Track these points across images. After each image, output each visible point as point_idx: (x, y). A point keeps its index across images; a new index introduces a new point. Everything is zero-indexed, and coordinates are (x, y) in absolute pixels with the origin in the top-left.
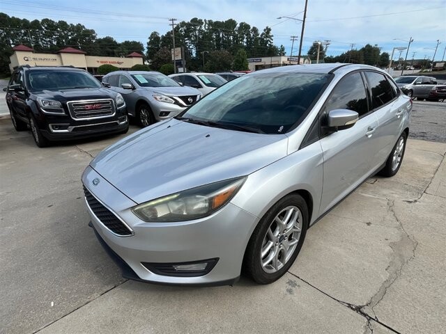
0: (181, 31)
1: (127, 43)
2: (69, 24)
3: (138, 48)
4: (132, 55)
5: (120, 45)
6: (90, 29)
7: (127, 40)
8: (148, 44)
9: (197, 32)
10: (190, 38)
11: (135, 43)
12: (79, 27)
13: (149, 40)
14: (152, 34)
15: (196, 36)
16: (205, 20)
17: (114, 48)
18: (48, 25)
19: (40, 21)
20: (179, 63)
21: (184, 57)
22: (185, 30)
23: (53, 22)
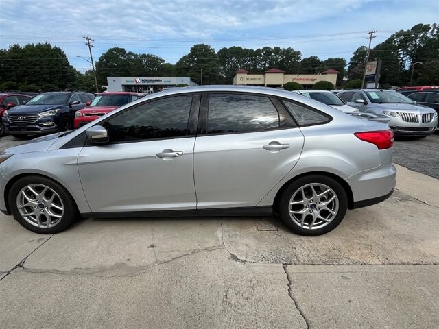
0: (395, 42)
1: (330, 60)
2: (281, 49)
3: (340, 65)
4: (327, 71)
5: (322, 62)
6: (297, 51)
8: (351, 59)
9: (418, 40)
10: (405, 48)
11: (338, 59)
12: (290, 50)
13: (353, 56)
14: (358, 49)
15: (415, 45)
16: (434, 25)
17: (315, 66)
18: (266, 52)
19: (261, 49)
20: (371, 79)
21: (379, 71)
22: (401, 41)
23: (270, 49)
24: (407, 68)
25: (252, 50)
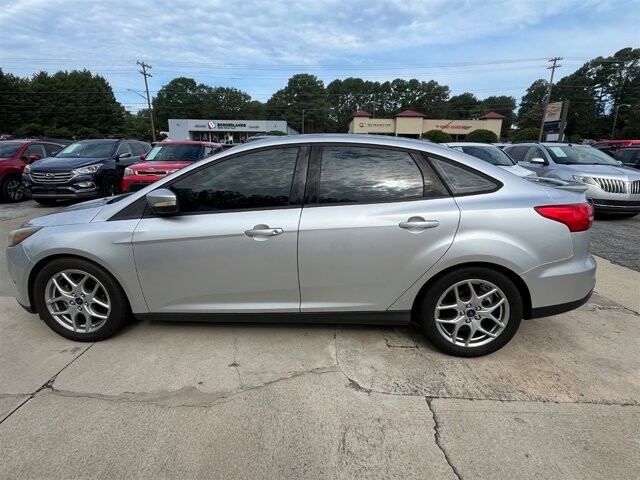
0: (590, 74)
1: (491, 100)
3: (507, 106)
4: (486, 116)
5: (480, 103)
6: (443, 85)
7: (493, 95)
8: (524, 99)
9: (624, 72)
10: (604, 83)
11: (503, 99)
12: (432, 84)
13: (526, 93)
14: (535, 84)
15: (620, 79)
17: (470, 108)
18: (398, 86)
19: (391, 82)
20: (552, 127)
21: (565, 116)
22: (598, 73)
23: (404, 82)
24: (607, 112)
25: (377, 84)
